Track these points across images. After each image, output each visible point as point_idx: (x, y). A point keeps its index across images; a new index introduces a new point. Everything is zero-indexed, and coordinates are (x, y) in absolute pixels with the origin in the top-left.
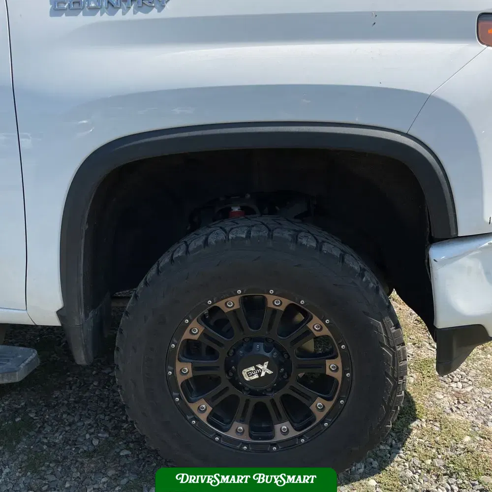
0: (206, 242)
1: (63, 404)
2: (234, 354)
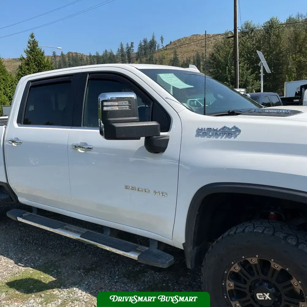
0: (243, 231)
1: (183, 284)
2: (254, 284)
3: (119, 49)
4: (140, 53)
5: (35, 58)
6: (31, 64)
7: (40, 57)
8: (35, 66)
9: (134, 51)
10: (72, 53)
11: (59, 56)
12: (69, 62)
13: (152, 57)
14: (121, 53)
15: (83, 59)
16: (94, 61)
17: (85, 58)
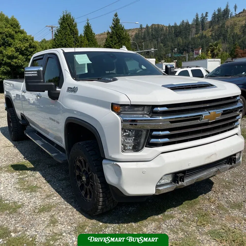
3: (194, 19)
4: (214, 21)
5: (117, 32)
6: (114, 37)
7: (120, 31)
8: (116, 38)
9: (208, 20)
10: (155, 25)
11: (145, 28)
12: (152, 33)
13: (224, 24)
14: (196, 22)
15: (164, 30)
16: (172, 30)
17: (165, 28)
